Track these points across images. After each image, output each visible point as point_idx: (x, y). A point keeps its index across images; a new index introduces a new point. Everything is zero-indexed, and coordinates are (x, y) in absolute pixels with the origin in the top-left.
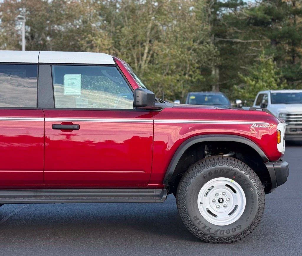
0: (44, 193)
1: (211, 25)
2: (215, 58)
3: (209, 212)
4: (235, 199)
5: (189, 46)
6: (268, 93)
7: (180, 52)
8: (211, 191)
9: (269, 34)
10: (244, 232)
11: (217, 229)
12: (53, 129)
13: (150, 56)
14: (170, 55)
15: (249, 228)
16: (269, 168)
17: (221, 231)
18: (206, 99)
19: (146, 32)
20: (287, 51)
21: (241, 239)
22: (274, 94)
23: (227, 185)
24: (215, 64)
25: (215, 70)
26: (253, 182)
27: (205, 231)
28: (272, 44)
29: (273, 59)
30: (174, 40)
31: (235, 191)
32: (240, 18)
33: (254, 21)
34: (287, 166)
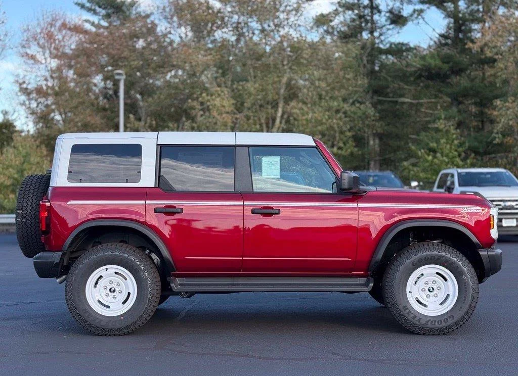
0: (241, 281)
1: (367, 77)
2: (374, 122)
3: (419, 301)
4: (447, 288)
5: (338, 108)
6: (454, 171)
7: (326, 117)
8: (420, 279)
9: (449, 90)
10: (456, 323)
11: (428, 319)
12: (253, 213)
13: (284, 121)
14: (313, 121)
15: (462, 318)
16: (482, 255)
17: (432, 321)
18: (371, 180)
19: (280, 89)
20: (473, 114)
21: (453, 331)
22: (462, 174)
23: (437, 273)
24: (374, 131)
25: (374, 140)
26: (466, 269)
27: (415, 321)
28: (452, 104)
29: (456, 125)
30: (317, 100)
31: (446, 280)
32: (409, 70)
33: (427, 74)
34: (501, 253)
